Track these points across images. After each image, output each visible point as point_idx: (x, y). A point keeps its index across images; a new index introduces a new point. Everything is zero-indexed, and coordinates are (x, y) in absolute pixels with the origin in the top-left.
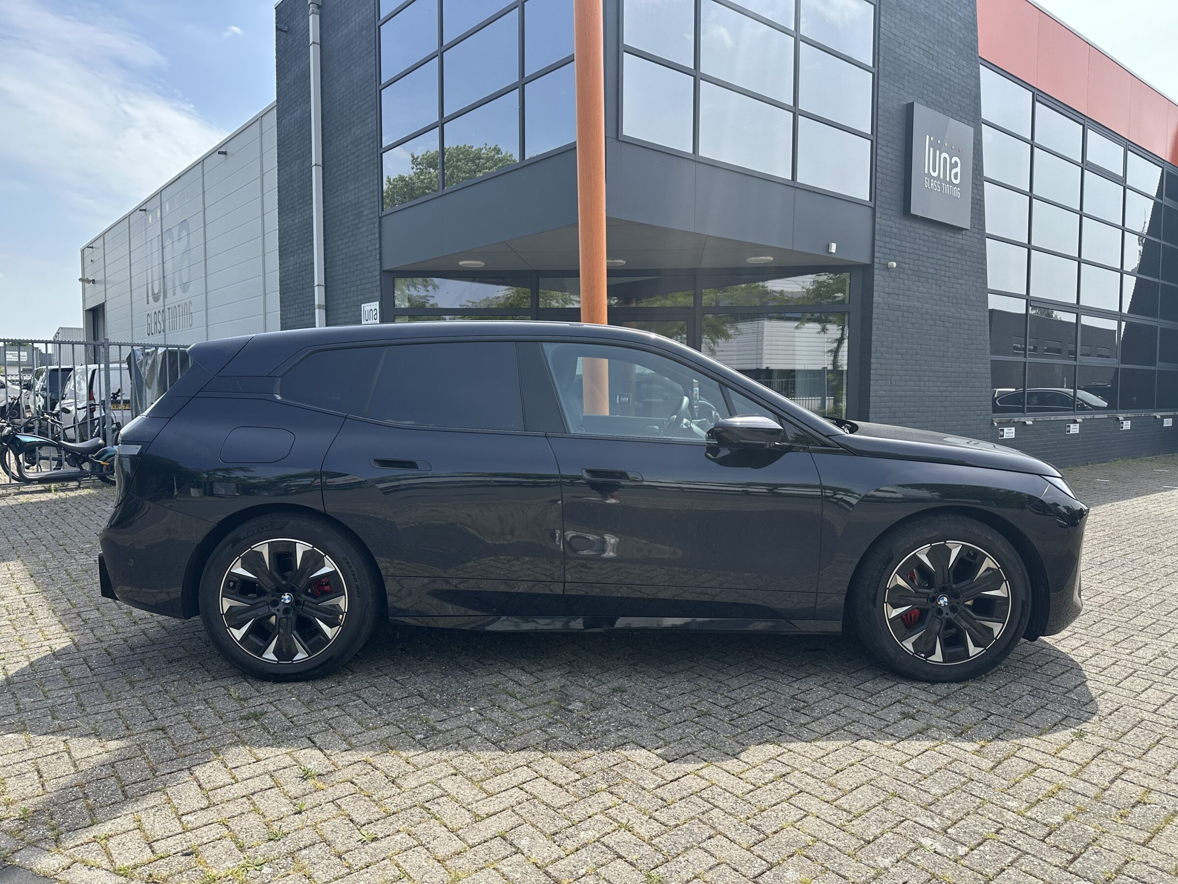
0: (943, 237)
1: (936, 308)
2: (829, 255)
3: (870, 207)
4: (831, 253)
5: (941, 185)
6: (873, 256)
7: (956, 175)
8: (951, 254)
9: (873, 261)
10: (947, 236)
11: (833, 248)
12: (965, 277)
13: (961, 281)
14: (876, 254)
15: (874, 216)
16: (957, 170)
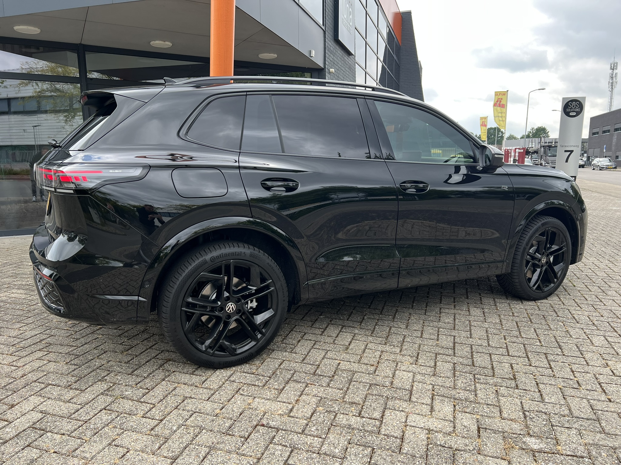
0: (345, 57)
2: (311, 58)
3: (323, 30)
5: (347, 25)
7: (351, 19)
8: (347, 69)
9: (325, 66)
11: (313, 54)
15: (325, 37)
16: (351, 17)
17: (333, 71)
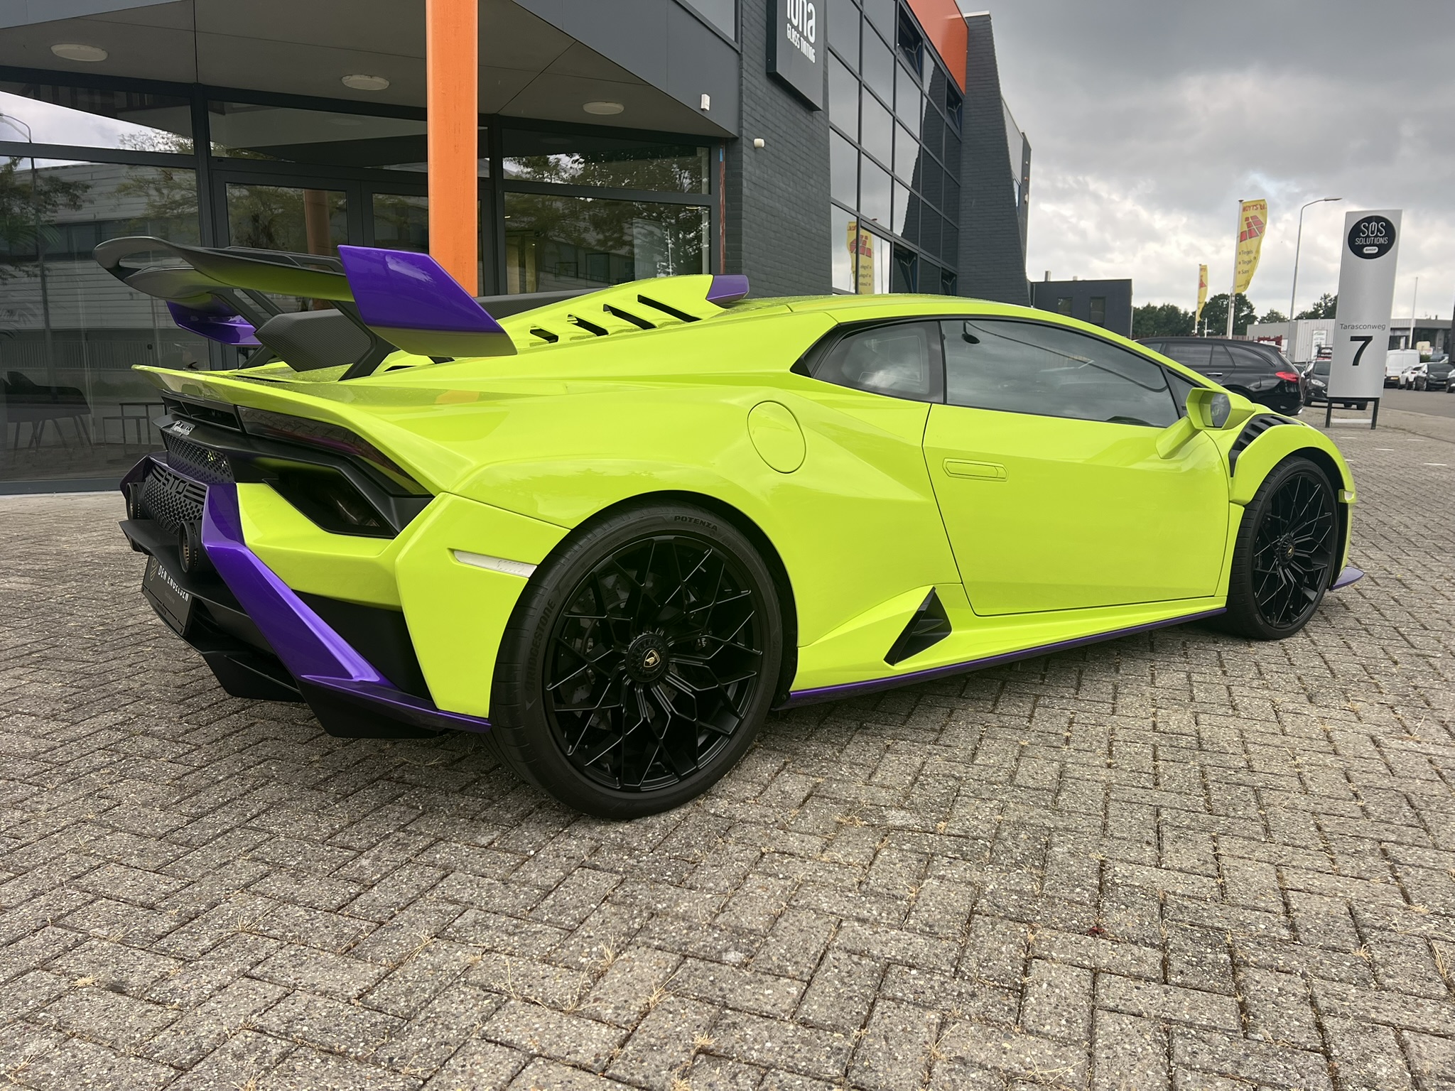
0: (798, 116)
1: (793, 214)
2: (700, 112)
3: (737, 51)
4: (703, 110)
5: (800, 40)
6: (740, 126)
7: (811, 27)
8: (803, 141)
9: (740, 132)
10: (800, 113)
11: (706, 102)
12: (815, 177)
13: (812, 182)
14: (745, 124)
15: (741, 67)
16: (812, 23)
17: (759, 142)
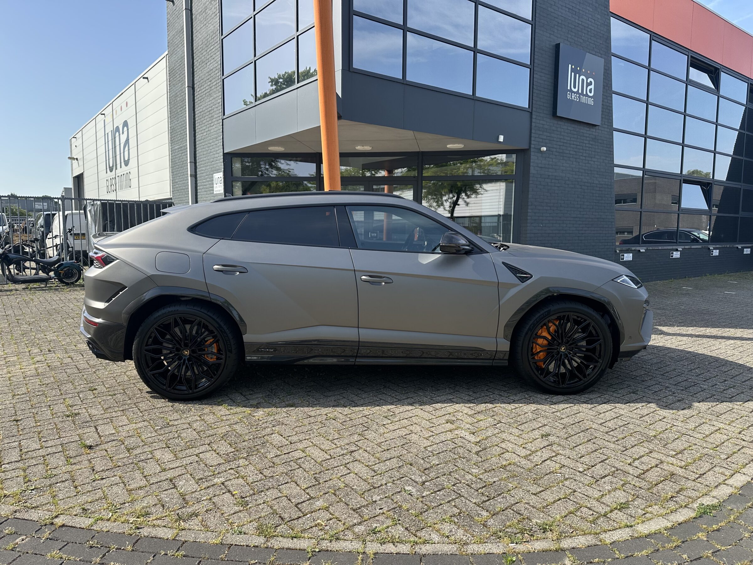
0: (582, 131)
1: (576, 177)
2: (499, 144)
3: (529, 112)
5: (579, 97)
6: (530, 144)
7: (591, 90)
8: (587, 142)
9: (530, 147)
10: (585, 130)
11: (501, 138)
12: (597, 157)
13: (593, 159)
14: (532, 142)
15: (531, 118)
16: (592, 87)
17: (545, 149)
